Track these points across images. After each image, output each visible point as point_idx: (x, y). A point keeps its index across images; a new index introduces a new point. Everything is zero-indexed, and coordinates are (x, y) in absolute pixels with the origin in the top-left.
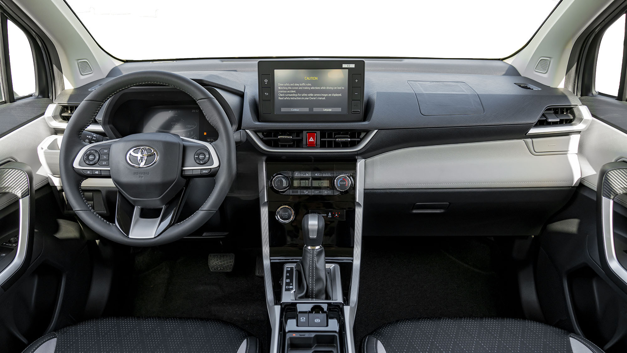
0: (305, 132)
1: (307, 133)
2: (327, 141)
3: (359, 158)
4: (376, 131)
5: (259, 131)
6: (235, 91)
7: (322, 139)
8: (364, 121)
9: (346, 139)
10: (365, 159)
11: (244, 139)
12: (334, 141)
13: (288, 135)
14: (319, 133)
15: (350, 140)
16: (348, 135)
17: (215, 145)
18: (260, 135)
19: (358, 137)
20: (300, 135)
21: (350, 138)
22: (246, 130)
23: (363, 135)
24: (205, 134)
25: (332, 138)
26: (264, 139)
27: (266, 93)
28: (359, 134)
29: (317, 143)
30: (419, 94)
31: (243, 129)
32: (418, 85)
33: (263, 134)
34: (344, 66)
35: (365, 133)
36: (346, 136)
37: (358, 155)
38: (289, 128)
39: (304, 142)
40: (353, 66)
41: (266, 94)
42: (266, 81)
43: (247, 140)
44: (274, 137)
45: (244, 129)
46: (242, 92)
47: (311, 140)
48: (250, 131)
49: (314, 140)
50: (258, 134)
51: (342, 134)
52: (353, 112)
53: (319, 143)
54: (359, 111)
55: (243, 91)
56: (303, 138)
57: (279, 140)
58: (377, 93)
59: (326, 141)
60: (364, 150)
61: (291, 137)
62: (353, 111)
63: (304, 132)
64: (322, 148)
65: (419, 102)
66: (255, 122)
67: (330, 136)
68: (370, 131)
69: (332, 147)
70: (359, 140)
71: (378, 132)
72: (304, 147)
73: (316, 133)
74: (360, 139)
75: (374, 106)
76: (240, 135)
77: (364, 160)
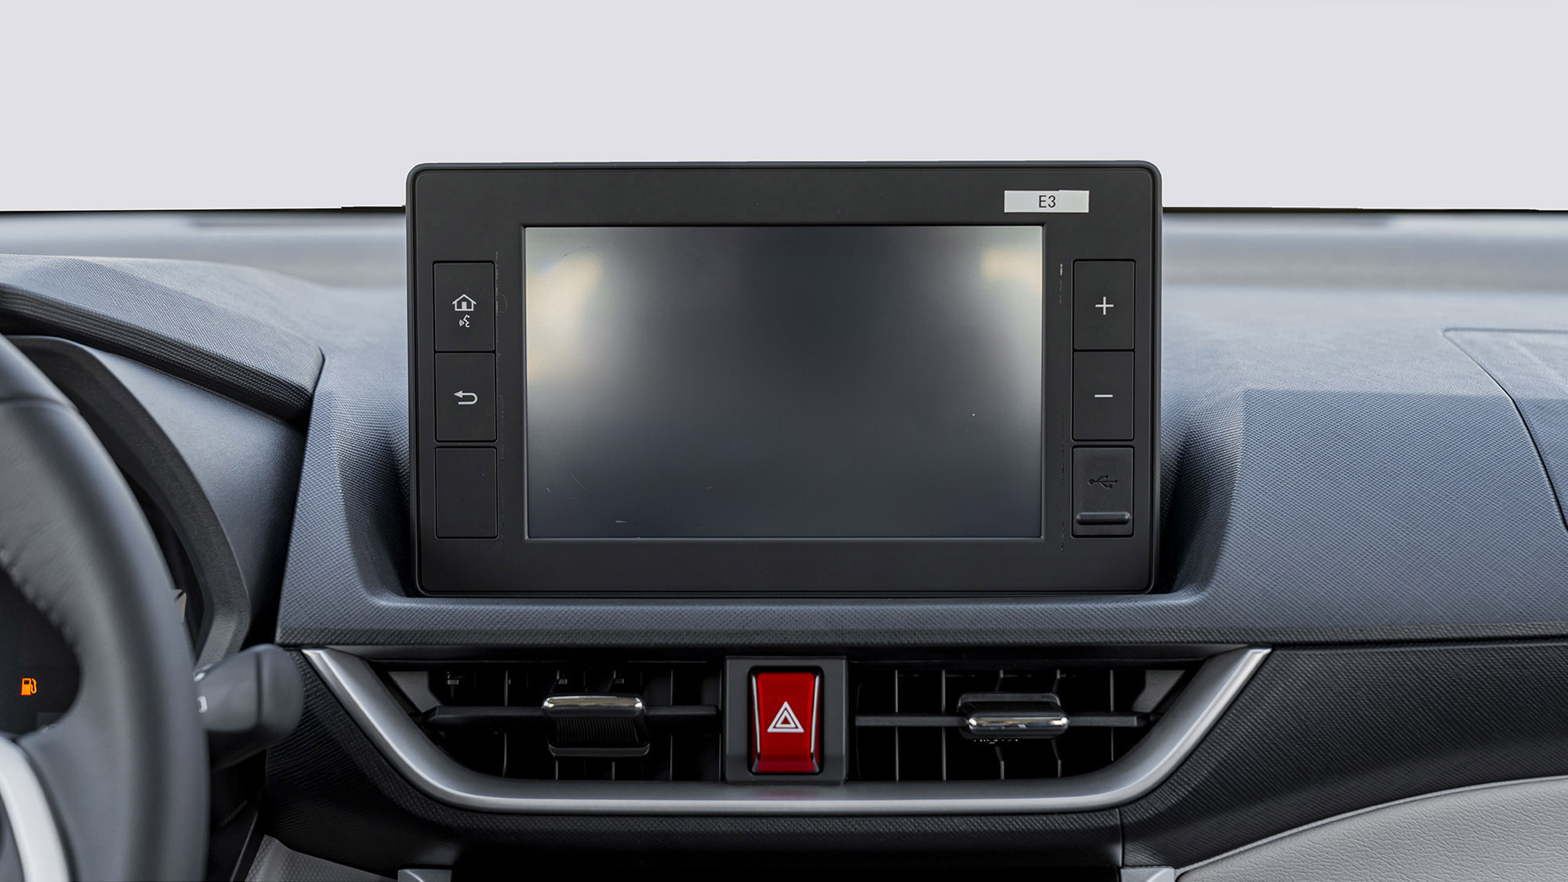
0: (736, 670)
1: (755, 671)
2: (902, 729)
3: (1131, 858)
4: (1255, 656)
5: (408, 665)
6: (243, 382)
7: (863, 721)
8: (1165, 586)
9: (1039, 719)
10: (1176, 867)
11: (285, 714)
12: (949, 730)
13: (617, 691)
14: (837, 671)
15: (1064, 721)
16: (1050, 691)
17: (46, 748)
18: (416, 689)
19: (1125, 706)
20: (707, 695)
21: (1068, 710)
22: (306, 652)
23: (1155, 689)
24: (27, 689)
25: (935, 711)
26: (438, 716)
27: (460, 394)
28: (1132, 685)
29: (829, 750)
30: (1542, 406)
31: (286, 646)
32: (1524, 350)
33: (437, 687)
34: (1017, 201)
35: (1171, 679)
36: (1036, 697)
37: (1125, 833)
38: (619, 634)
39: (733, 741)
40: (1075, 201)
41: (465, 399)
42: (465, 305)
43: (307, 714)
44: (512, 703)
45: (297, 647)
46: (298, 390)
47: (786, 721)
48: (338, 656)
49: (805, 721)
50: (402, 680)
51: (1007, 687)
52: (1081, 530)
53: (839, 743)
54: (1124, 522)
55: (306, 383)
56: (720, 715)
57: (549, 721)
58: (1249, 396)
59: (891, 729)
60: (1159, 805)
61: (639, 705)
62: (1082, 522)
63: (730, 664)
64: (863, 787)
65: (1551, 461)
66: (374, 594)
67: (921, 699)
68: (1212, 656)
69: (937, 777)
70: (1133, 722)
71: (1271, 663)
72: (728, 777)
73: (817, 671)
74: (1143, 716)
75: (1231, 483)
76: (249, 685)
77: (1172, 870)
